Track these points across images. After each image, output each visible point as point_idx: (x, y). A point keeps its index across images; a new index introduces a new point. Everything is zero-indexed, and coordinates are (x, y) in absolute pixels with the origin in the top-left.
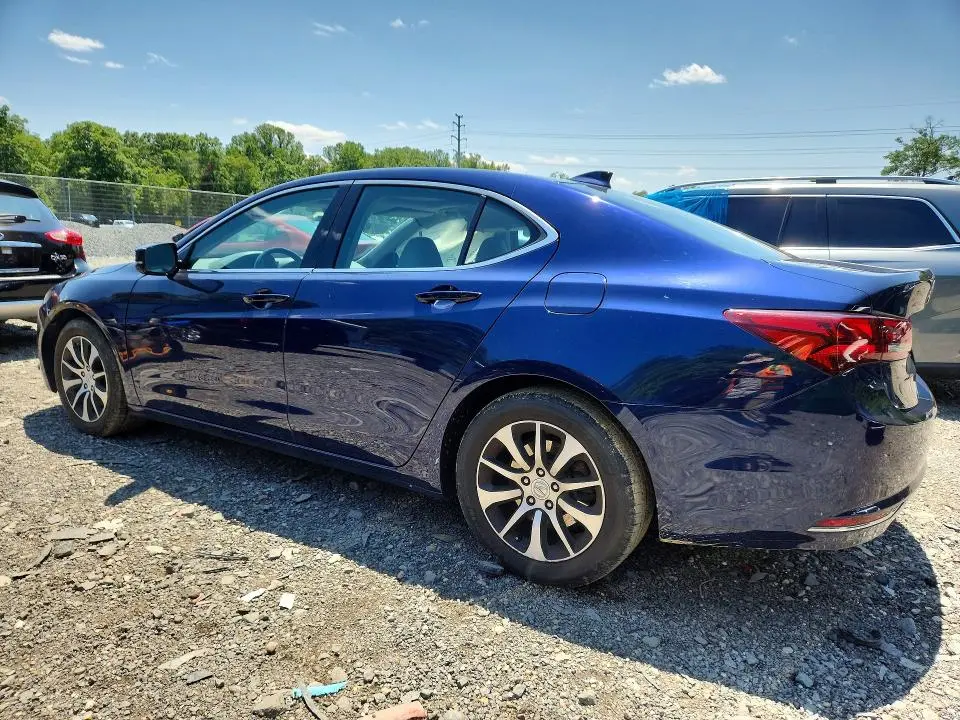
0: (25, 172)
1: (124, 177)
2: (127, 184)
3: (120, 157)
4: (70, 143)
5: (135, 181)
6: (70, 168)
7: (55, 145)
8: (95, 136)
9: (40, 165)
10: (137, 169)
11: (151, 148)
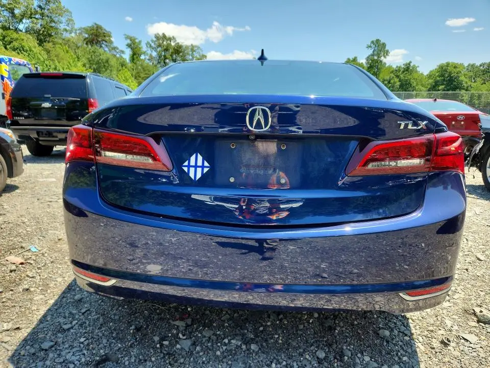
0: (413, 91)
1: (461, 89)
2: (463, 92)
3: (462, 78)
4: (437, 74)
5: (467, 90)
6: (434, 87)
7: (430, 76)
8: (450, 69)
9: (420, 87)
10: (469, 83)
11: (484, 71)
